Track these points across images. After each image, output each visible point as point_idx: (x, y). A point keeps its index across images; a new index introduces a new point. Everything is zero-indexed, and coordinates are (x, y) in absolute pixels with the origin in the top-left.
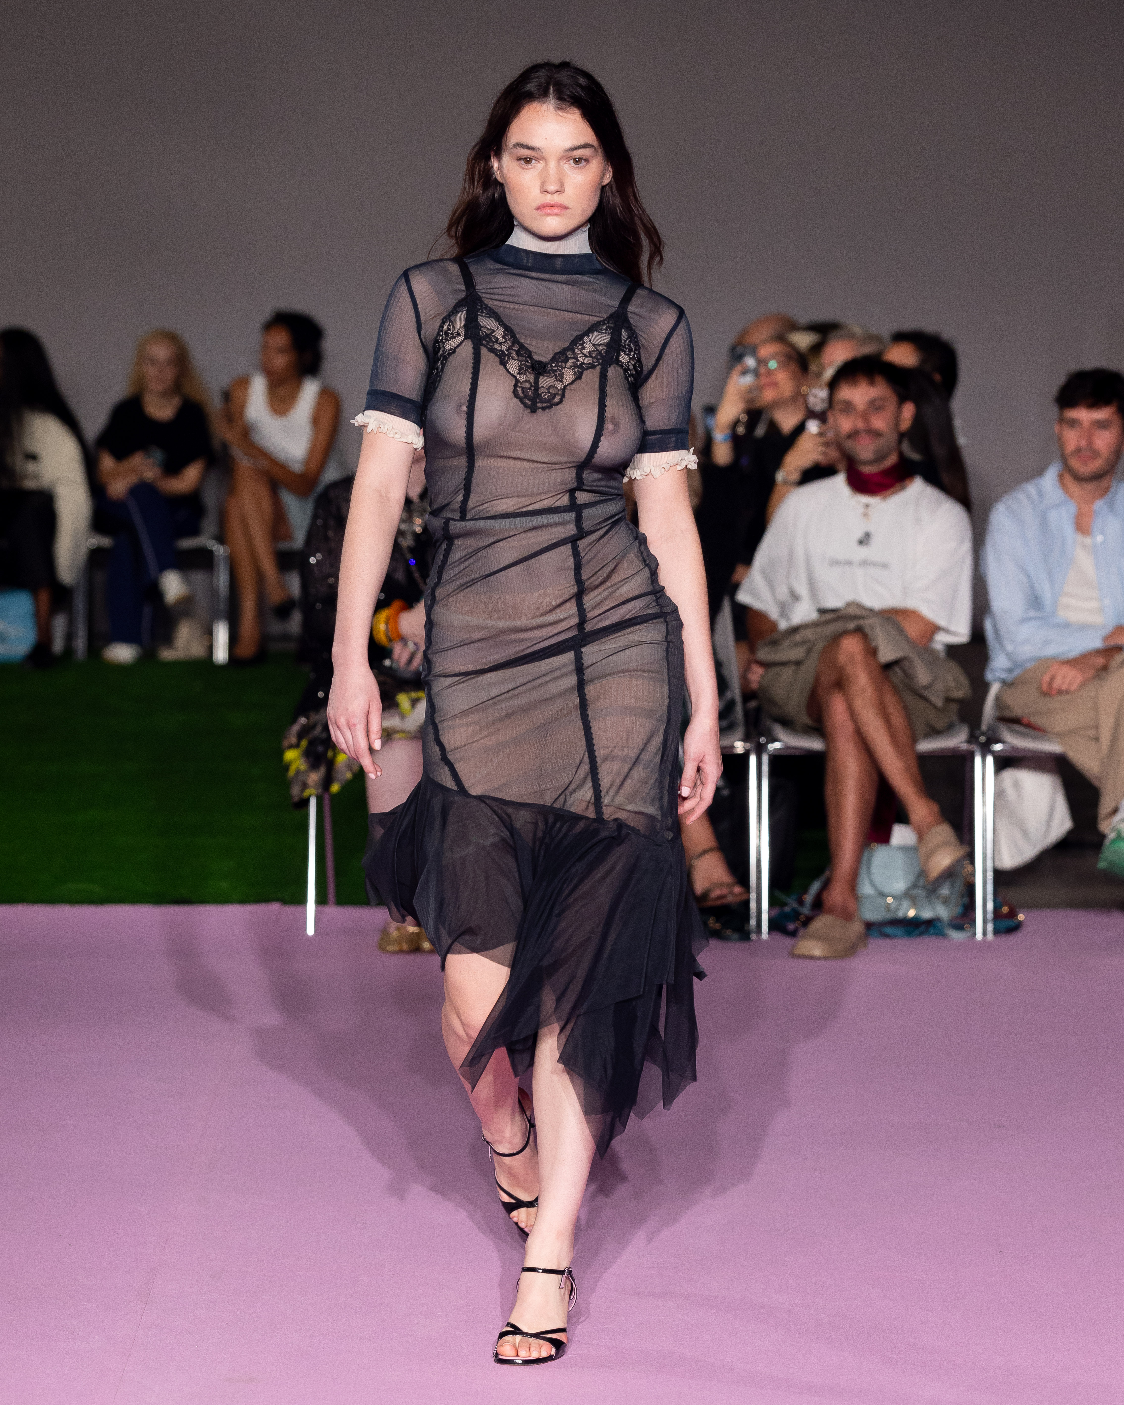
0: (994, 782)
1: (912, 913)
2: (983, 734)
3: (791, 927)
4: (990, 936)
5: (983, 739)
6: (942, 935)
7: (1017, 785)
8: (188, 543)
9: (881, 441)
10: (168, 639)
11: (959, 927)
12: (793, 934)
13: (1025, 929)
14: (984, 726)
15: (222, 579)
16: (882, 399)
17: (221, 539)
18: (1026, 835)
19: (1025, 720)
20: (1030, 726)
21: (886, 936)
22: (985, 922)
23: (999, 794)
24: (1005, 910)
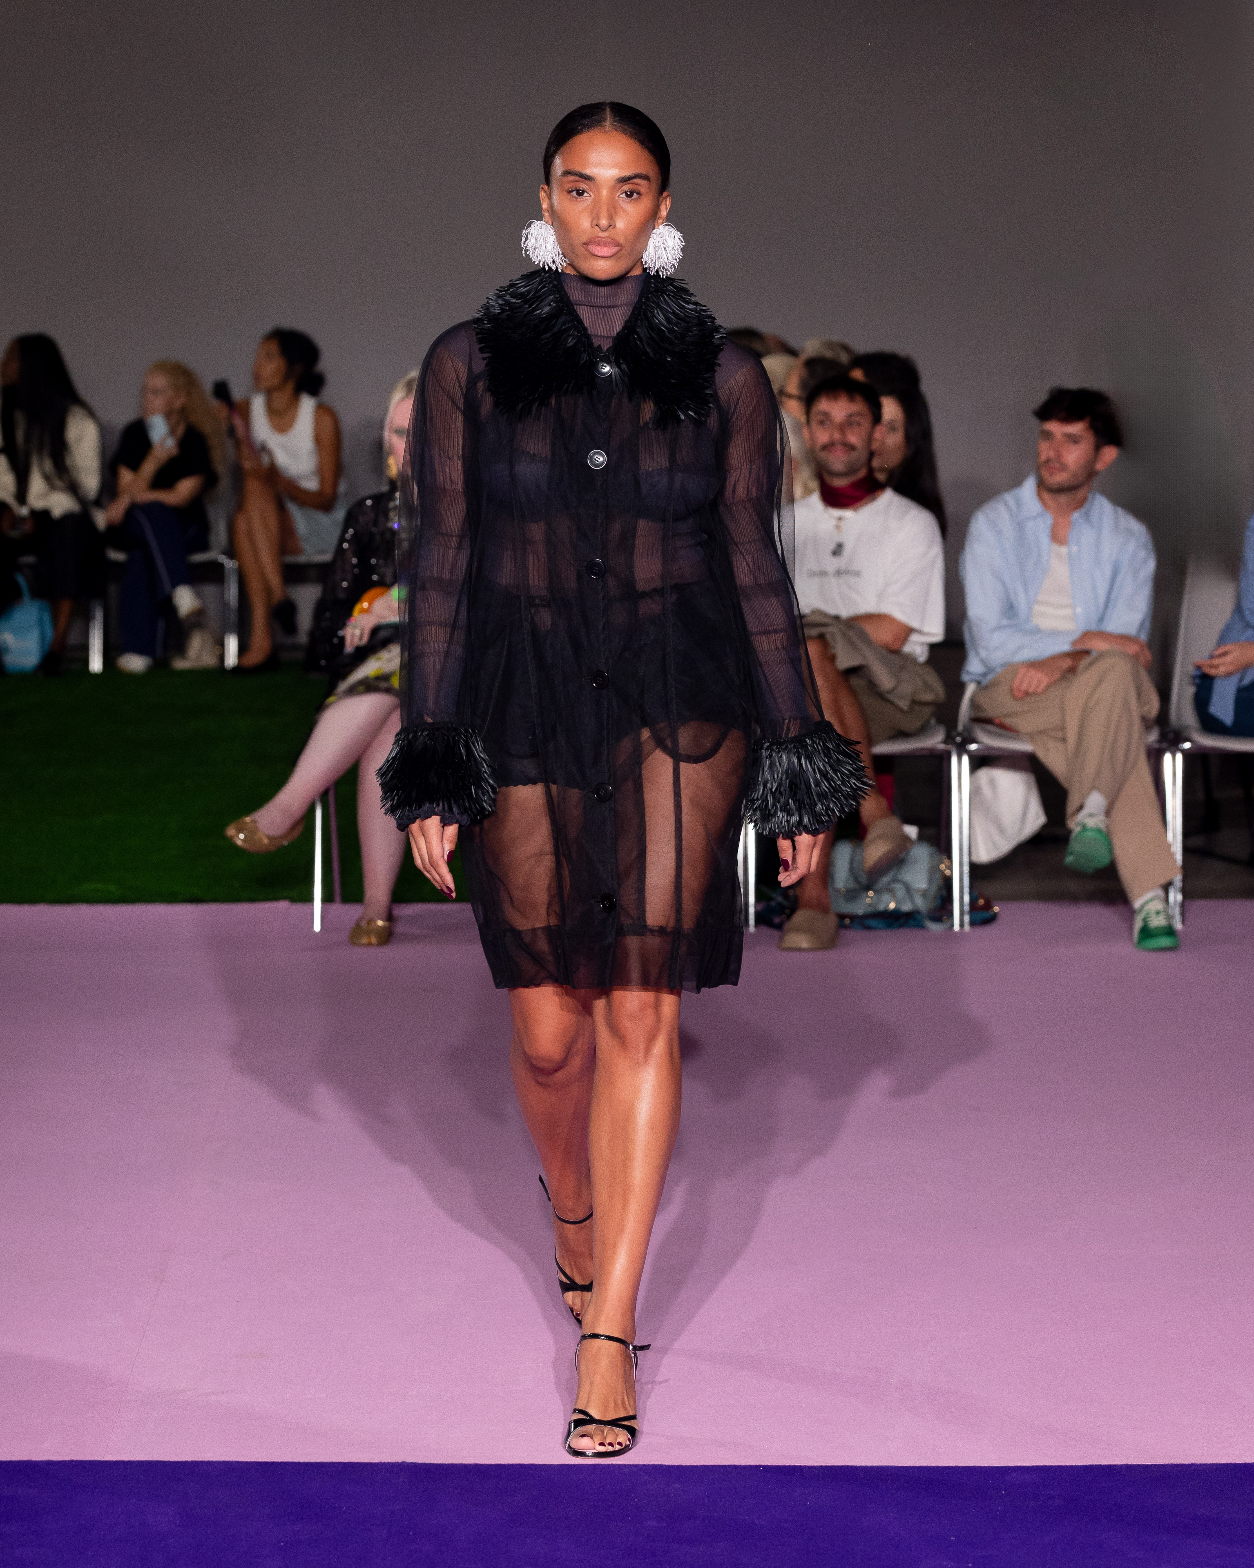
0: (970, 781)
1: (892, 906)
2: (959, 734)
3: (777, 920)
4: (967, 928)
5: (958, 739)
6: (921, 927)
7: (992, 782)
8: (199, 558)
9: (854, 455)
10: (181, 649)
11: (937, 919)
12: (779, 927)
13: (1000, 921)
14: (960, 727)
15: (232, 593)
16: (860, 414)
17: (231, 552)
18: (1001, 830)
19: (997, 721)
20: (1002, 726)
21: (868, 928)
22: (962, 914)
23: (975, 792)
24: (981, 902)
